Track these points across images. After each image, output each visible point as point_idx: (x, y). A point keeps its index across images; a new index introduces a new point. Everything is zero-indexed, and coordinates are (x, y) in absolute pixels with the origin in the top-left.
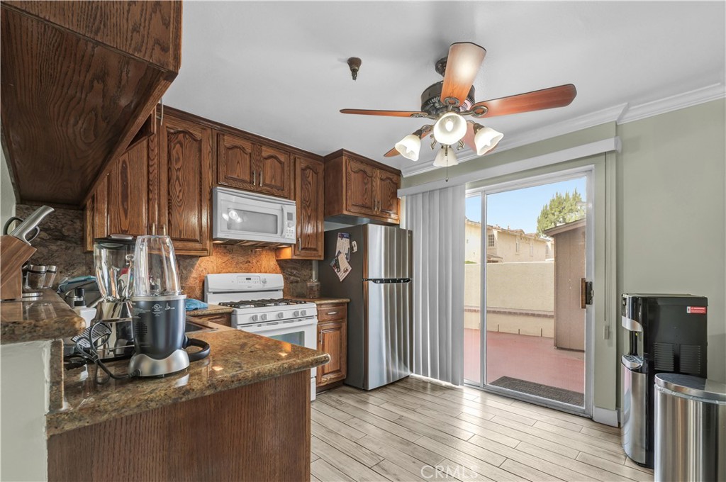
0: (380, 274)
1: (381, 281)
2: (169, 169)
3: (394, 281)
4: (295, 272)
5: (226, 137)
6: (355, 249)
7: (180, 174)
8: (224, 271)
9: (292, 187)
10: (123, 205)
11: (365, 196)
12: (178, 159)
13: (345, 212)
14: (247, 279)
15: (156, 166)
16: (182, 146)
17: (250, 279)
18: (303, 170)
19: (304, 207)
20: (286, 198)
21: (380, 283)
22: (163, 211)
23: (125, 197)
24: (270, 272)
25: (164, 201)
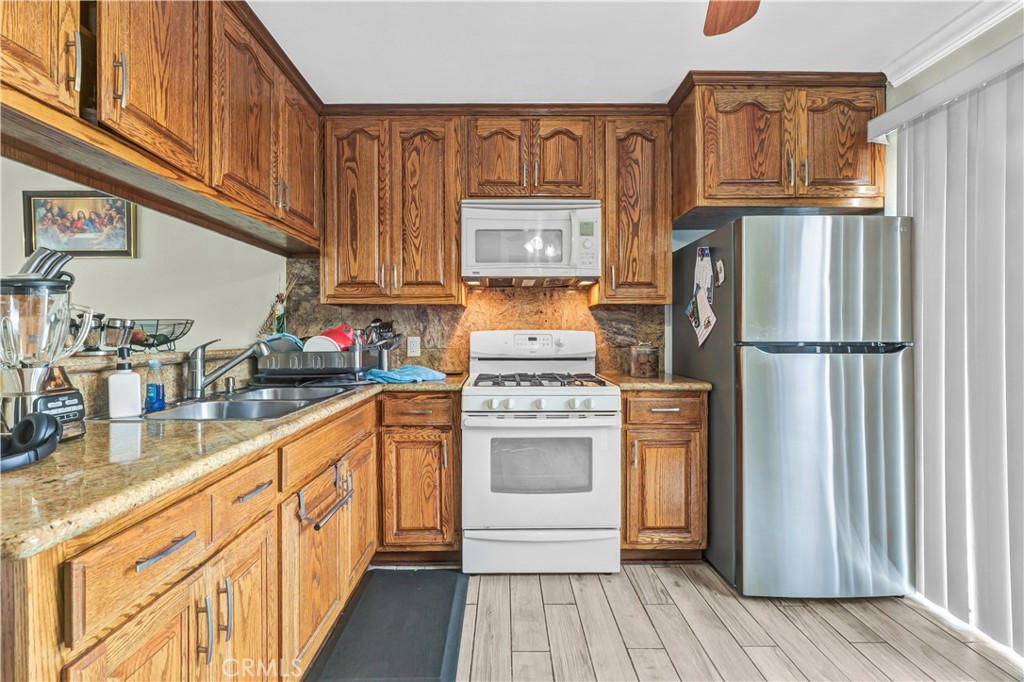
0: (822, 333)
1: (826, 348)
2: (404, 188)
3: (858, 348)
4: (626, 328)
5: (479, 122)
6: (721, 277)
7: (416, 192)
8: (501, 326)
9: (600, 176)
10: (352, 245)
11: (760, 159)
12: (413, 173)
13: (701, 202)
14: (530, 339)
15: (387, 188)
16: (418, 154)
17: (535, 339)
18: (620, 141)
19: (625, 208)
20: (589, 197)
21: (822, 352)
22: (396, 245)
23: (354, 235)
24: (577, 329)
25: (398, 234)
